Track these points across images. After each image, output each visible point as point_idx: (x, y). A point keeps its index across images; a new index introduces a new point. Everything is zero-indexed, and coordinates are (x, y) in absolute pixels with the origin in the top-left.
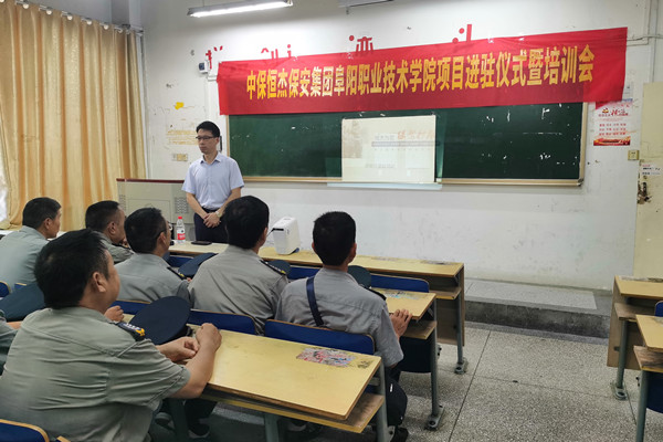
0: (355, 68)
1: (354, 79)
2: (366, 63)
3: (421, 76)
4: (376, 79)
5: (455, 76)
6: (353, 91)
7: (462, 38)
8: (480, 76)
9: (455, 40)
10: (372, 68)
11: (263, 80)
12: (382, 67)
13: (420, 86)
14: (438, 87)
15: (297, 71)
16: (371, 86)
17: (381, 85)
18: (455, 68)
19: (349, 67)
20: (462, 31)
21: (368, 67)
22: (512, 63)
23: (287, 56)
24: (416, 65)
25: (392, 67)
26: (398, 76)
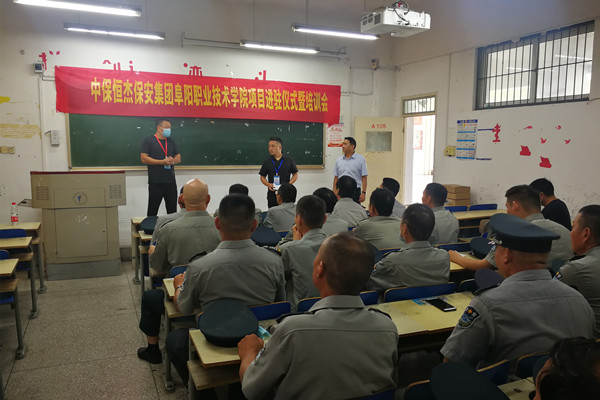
0: (190, 87)
1: (191, 94)
2: (198, 85)
3: (238, 97)
4: (207, 96)
5: (260, 100)
6: (190, 103)
7: (261, 78)
8: (274, 102)
9: (257, 78)
10: (203, 88)
11: (109, 87)
12: (211, 89)
13: (238, 104)
14: (250, 106)
15: (141, 83)
16: (204, 100)
17: (212, 100)
18: (259, 96)
19: (185, 86)
20: (260, 73)
21: (200, 87)
22: (290, 98)
23: (129, 69)
24: (234, 90)
25: (218, 90)
26: (222, 96)
